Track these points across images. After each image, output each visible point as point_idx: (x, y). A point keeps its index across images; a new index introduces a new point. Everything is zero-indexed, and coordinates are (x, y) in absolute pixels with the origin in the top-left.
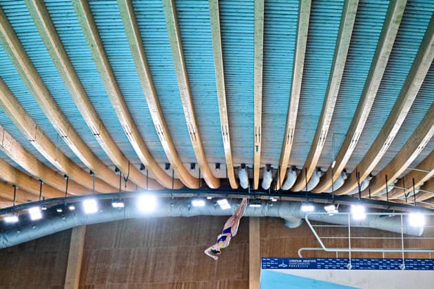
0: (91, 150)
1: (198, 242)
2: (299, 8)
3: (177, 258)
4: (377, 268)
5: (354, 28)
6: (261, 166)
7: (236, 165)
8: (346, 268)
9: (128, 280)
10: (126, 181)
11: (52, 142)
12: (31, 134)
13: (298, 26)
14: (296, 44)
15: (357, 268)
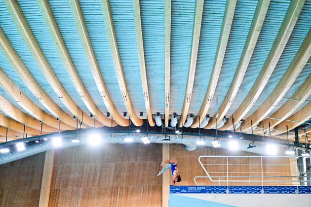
0: (57, 106)
1: (129, 160)
2: (194, 20)
3: (115, 171)
4: (245, 192)
5: (230, 32)
6: (170, 114)
7: (153, 113)
8: (225, 193)
9: (83, 185)
10: (81, 125)
11: (31, 102)
12: (17, 97)
13: (193, 31)
14: (192, 42)
15: (232, 193)
